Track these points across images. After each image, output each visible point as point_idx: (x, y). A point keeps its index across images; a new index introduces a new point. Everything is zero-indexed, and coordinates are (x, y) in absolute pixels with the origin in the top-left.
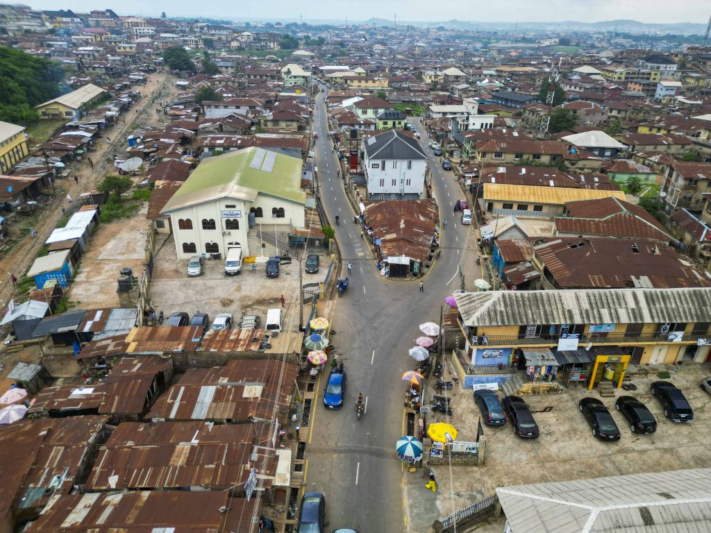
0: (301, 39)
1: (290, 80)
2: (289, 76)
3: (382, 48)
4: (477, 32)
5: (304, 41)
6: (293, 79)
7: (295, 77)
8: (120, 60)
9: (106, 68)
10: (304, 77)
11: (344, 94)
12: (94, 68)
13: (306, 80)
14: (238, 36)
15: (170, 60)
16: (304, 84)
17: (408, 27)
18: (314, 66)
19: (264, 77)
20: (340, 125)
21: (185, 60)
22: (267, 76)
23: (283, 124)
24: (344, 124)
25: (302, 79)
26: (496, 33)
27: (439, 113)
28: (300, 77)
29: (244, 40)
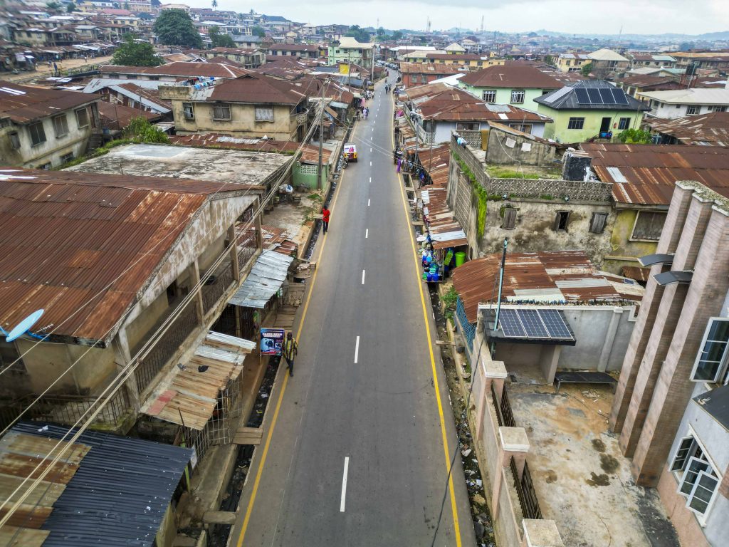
0: (374, 34)
1: (336, 55)
2: (336, 48)
3: (472, 44)
4: (574, 39)
5: (377, 35)
6: (342, 53)
7: (346, 50)
8: (93, 30)
9: (49, 34)
10: (360, 51)
11: (432, 69)
12: (29, 33)
13: (365, 58)
14: (299, 30)
15: (162, 28)
16: (359, 62)
17: (495, 33)
18: (382, 47)
19: (298, 54)
20: (431, 125)
21: (183, 29)
22: (302, 52)
23: (244, 117)
24: (445, 122)
25: (357, 54)
26: (596, 40)
27: (678, 106)
28: (355, 50)
29: (305, 33)
